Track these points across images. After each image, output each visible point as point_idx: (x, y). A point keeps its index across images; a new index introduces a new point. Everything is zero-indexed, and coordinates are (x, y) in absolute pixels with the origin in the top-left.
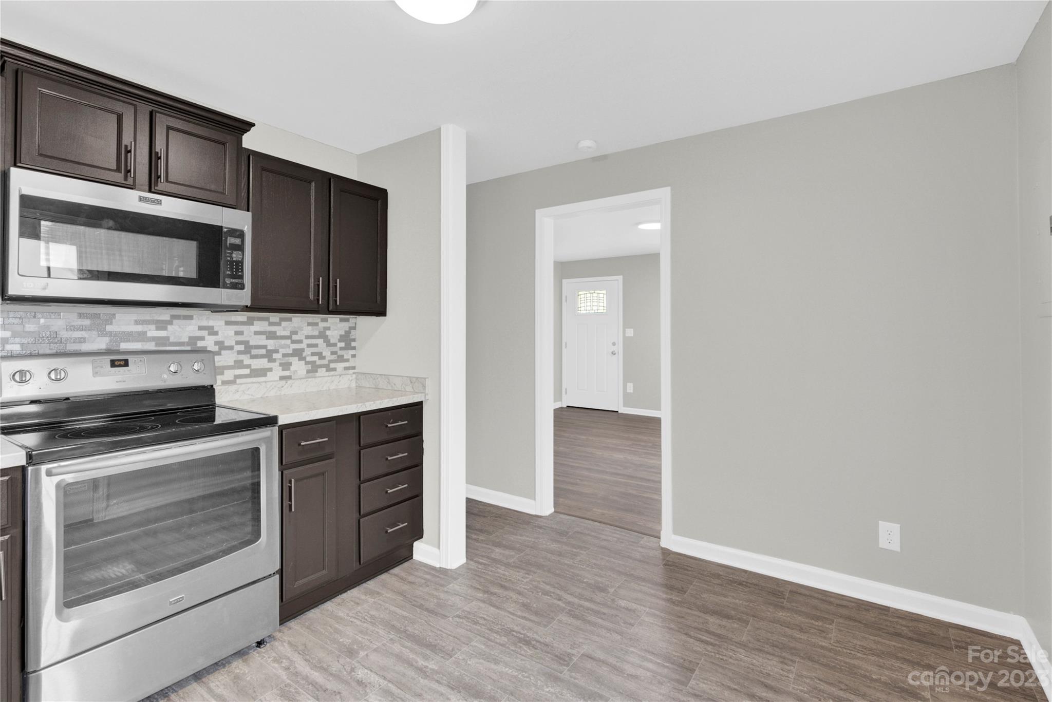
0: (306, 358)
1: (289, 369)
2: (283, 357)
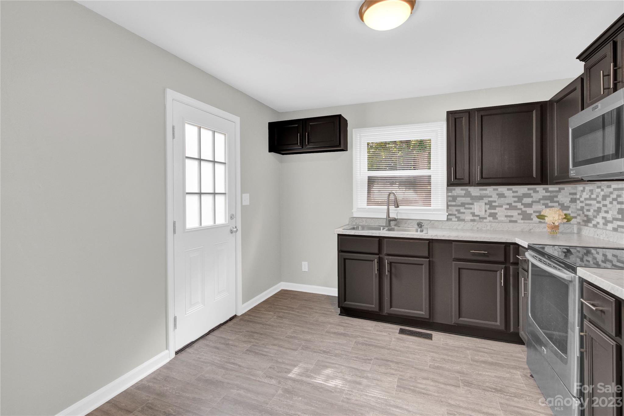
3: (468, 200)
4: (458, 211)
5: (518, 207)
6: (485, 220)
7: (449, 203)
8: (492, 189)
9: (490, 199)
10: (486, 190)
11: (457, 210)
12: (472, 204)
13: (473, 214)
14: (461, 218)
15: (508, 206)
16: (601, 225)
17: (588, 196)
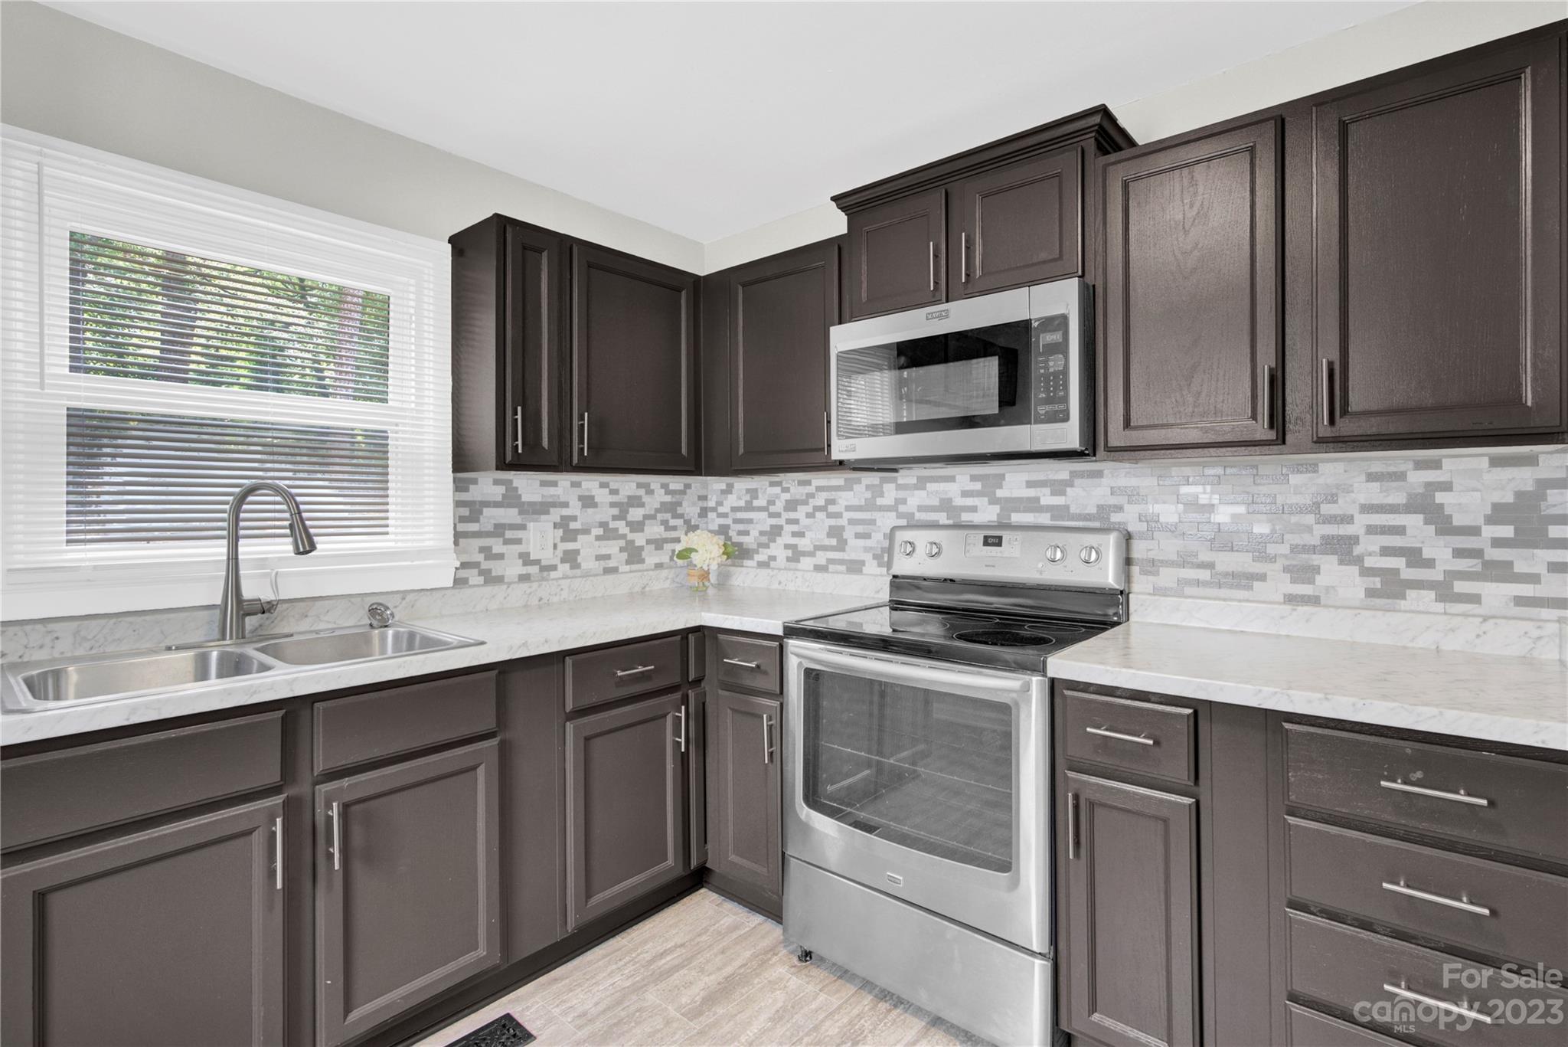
0: (1363, 561)
1: (1311, 581)
2: (1292, 551)
3: (510, 515)
4: (486, 551)
5: (621, 532)
6: (553, 575)
7: (462, 527)
8: (569, 483)
9: (565, 512)
10: (555, 484)
11: (482, 550)
12: (523, 527)
13: (526, 559)
14: (494, 574)
15: (602, 529)
16: (781, 560)
17: (742, 503)
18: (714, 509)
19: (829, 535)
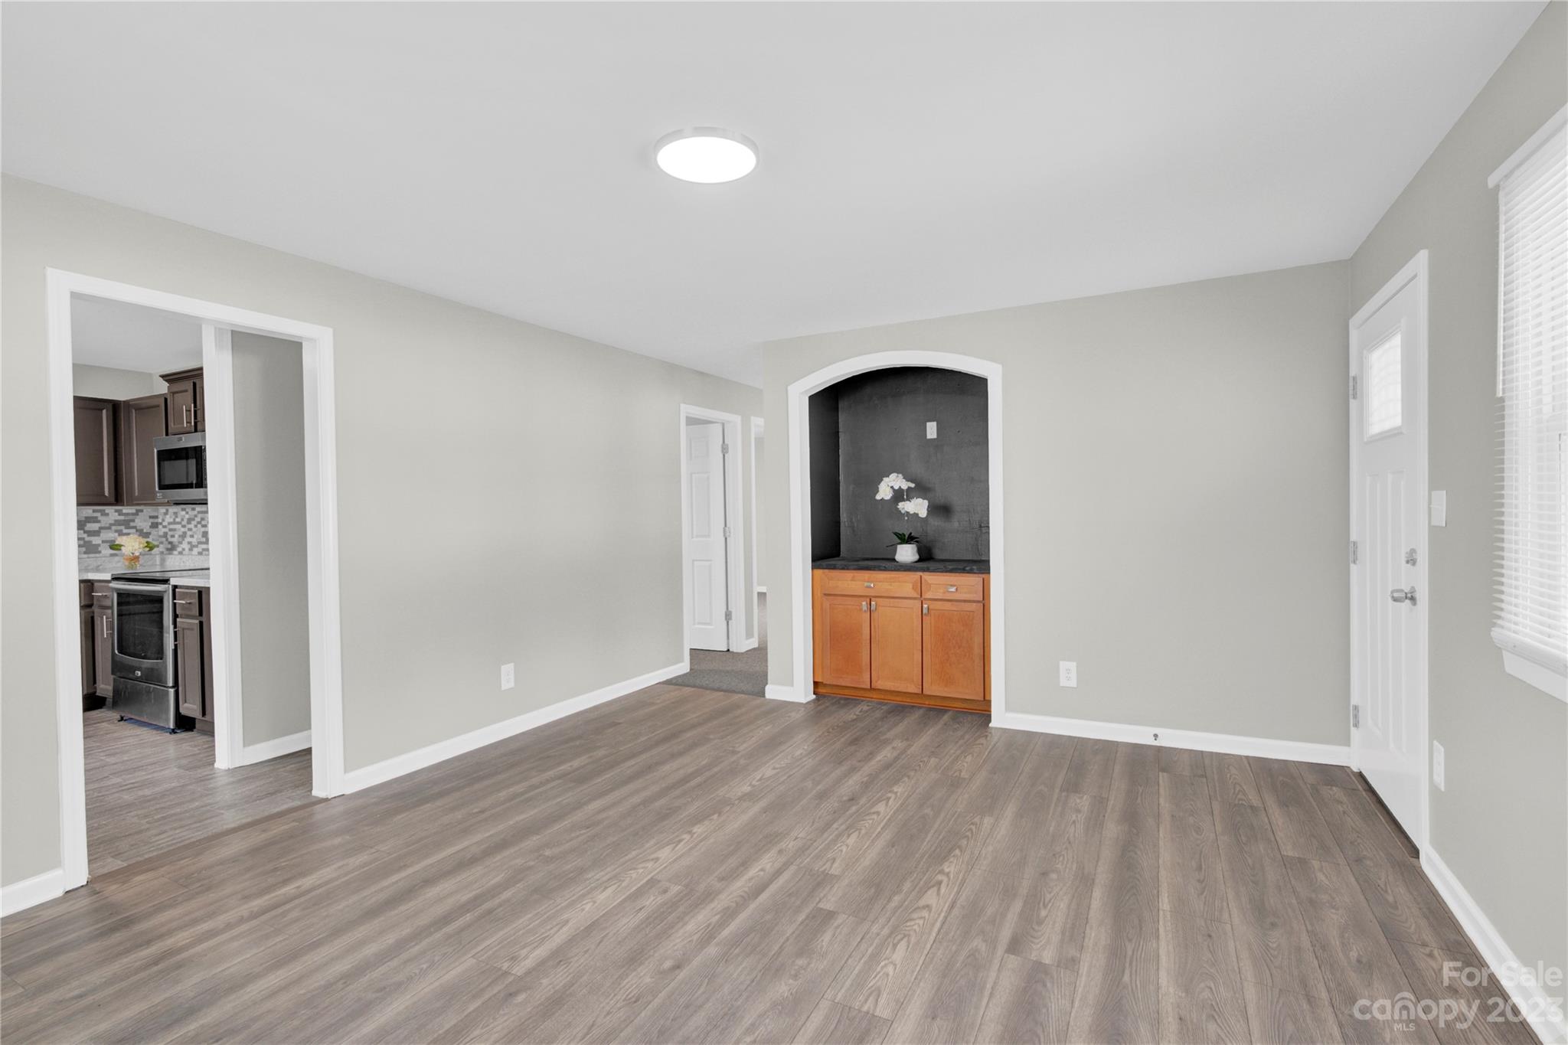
16: (187, 551)
17: (172, 520)
18: (161, 524)
19: (203, 536)
